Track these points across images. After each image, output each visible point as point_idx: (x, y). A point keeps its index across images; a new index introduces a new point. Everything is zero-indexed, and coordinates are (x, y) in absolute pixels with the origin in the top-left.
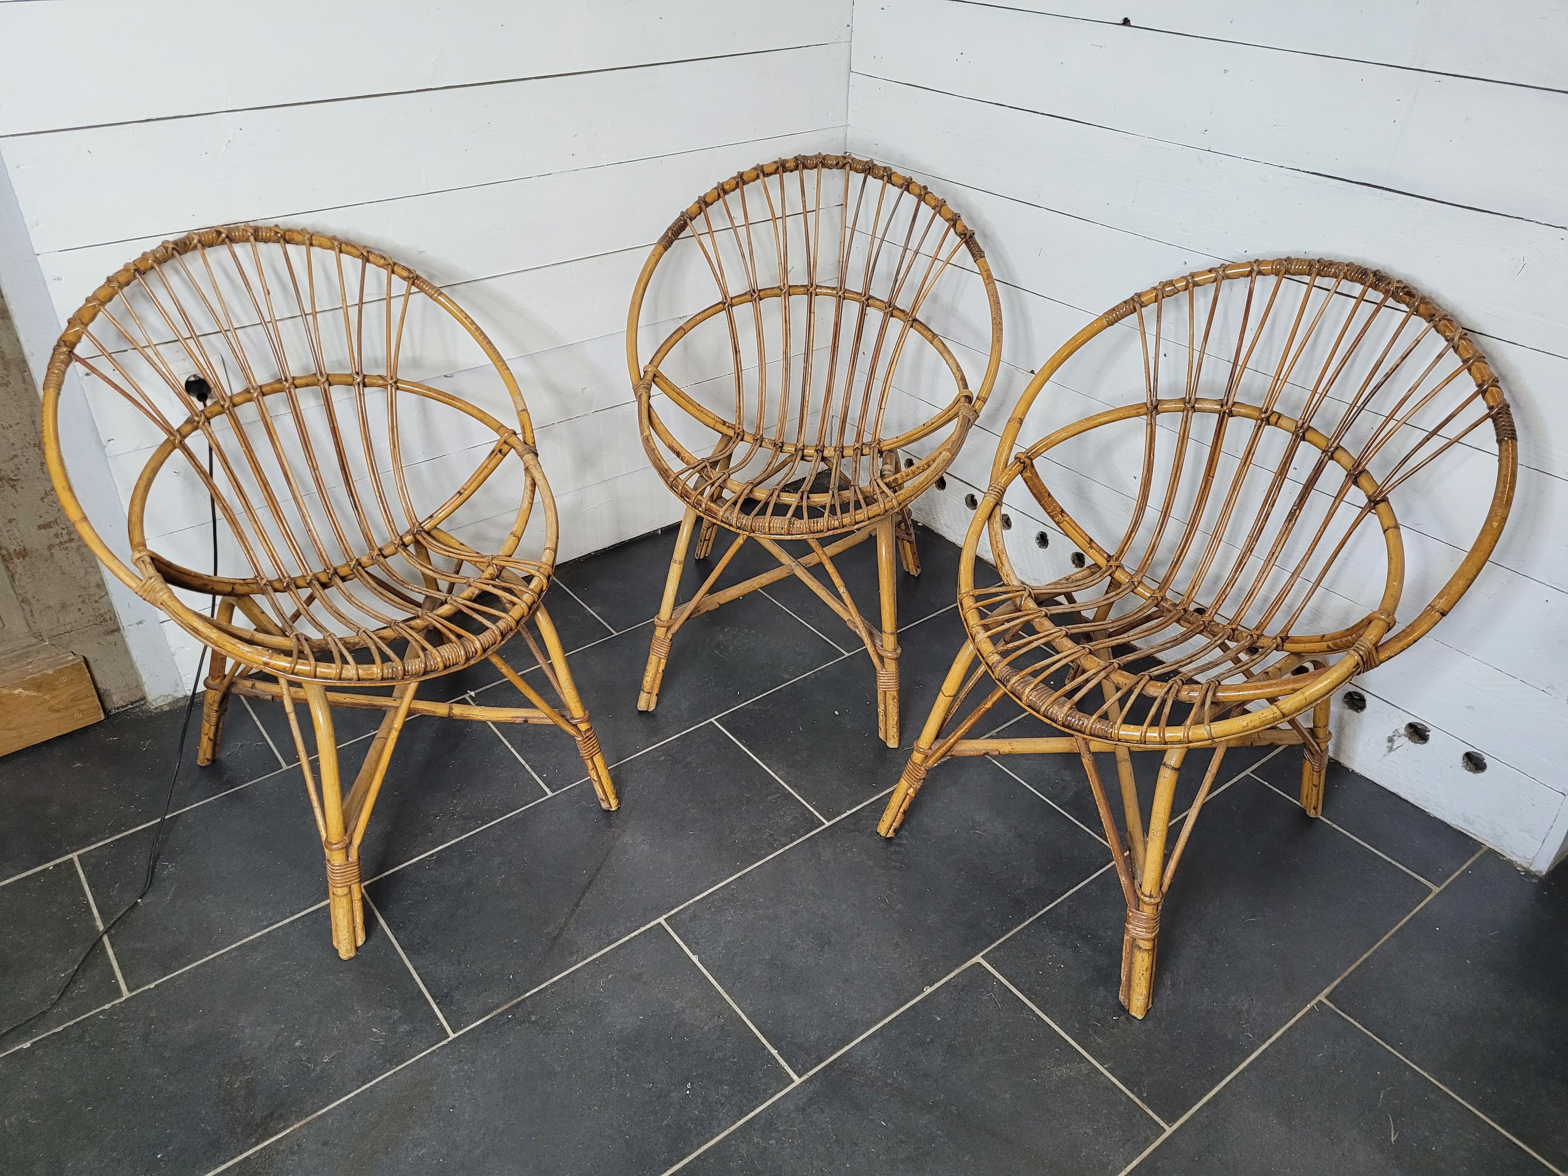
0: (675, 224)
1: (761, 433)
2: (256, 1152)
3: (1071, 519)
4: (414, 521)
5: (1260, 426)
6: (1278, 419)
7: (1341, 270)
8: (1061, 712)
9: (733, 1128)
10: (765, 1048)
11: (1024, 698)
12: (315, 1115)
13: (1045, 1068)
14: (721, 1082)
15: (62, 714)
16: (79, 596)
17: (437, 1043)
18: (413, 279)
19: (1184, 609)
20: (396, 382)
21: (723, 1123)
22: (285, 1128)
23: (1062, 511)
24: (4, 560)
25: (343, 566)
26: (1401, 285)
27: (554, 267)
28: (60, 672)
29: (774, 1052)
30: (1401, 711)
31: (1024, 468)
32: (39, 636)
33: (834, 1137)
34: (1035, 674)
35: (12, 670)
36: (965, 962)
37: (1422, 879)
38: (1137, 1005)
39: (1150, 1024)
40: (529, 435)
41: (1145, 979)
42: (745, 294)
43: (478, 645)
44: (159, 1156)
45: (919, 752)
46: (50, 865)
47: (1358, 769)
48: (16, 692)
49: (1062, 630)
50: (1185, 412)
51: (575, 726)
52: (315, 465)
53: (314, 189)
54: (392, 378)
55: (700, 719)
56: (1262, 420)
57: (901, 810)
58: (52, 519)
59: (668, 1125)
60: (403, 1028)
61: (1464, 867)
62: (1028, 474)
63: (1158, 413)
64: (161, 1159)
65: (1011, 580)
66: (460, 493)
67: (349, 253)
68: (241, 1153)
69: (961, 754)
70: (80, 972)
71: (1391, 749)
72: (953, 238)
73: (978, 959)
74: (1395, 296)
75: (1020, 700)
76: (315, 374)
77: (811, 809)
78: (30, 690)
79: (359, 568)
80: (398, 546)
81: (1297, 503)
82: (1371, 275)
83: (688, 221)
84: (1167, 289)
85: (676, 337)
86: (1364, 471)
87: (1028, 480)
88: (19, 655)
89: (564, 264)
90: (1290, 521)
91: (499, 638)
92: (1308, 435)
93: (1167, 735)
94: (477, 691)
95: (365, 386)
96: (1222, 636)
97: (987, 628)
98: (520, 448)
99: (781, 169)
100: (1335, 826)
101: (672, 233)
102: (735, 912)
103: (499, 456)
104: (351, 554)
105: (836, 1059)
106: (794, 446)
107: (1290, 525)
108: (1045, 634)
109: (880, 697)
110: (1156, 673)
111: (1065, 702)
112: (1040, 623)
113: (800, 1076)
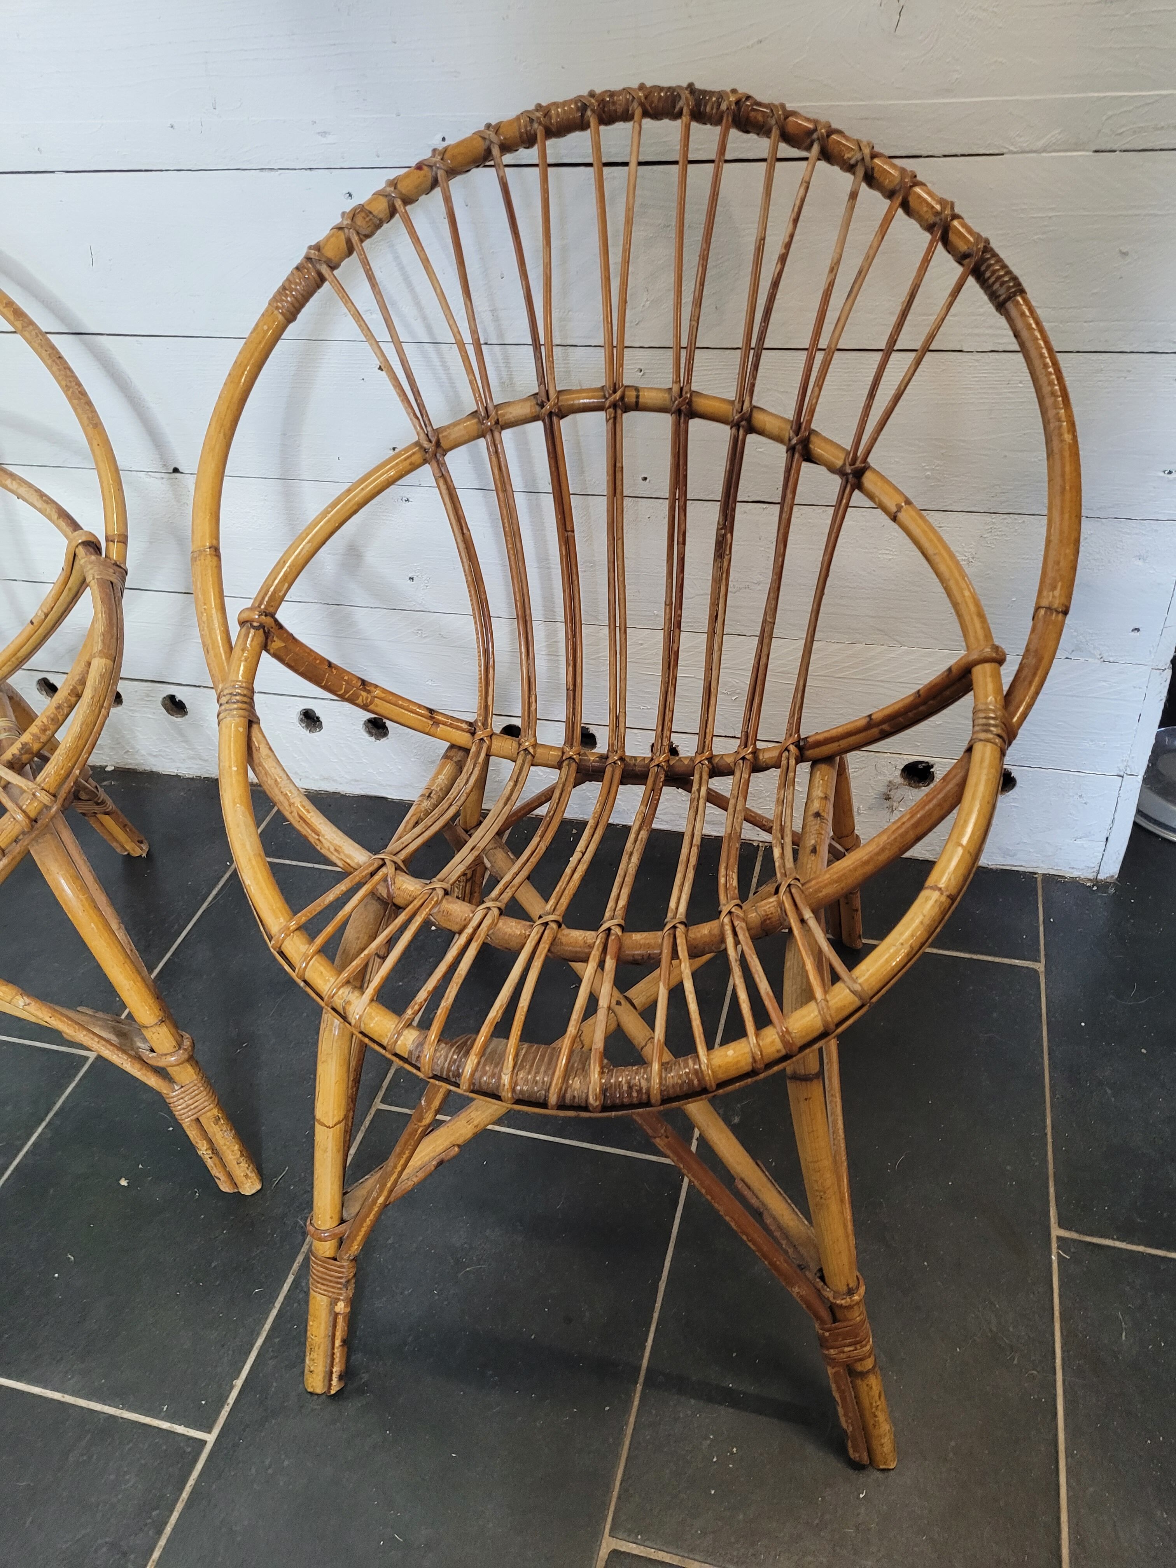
3: (384, 690)
5: (615, 420)
6: (638, 396)
11: (509, 1093)
19: (622, 758)
23: (364, 682)
30: (889, 755)
31: (267, 635)
37: (1018, 962)
45: (323, 1237)
49: (489, 908)
50: (488, 437)
56: (614, 408)
57: (338, 1343)
62: (277, 644)
63: (445, 452)
65: (349, 857)
71: (892, 809)
73: (608, 1542)
77: (165, 1425)
84: (362, 223)
87: (282, 654)
92: (697, 407)
97: (359, 982)
107: (725, 564)
108: (469, 930)
109: (193, 1134)
110: (682, 908)
111: (585, 1063)
112: (449, 913)
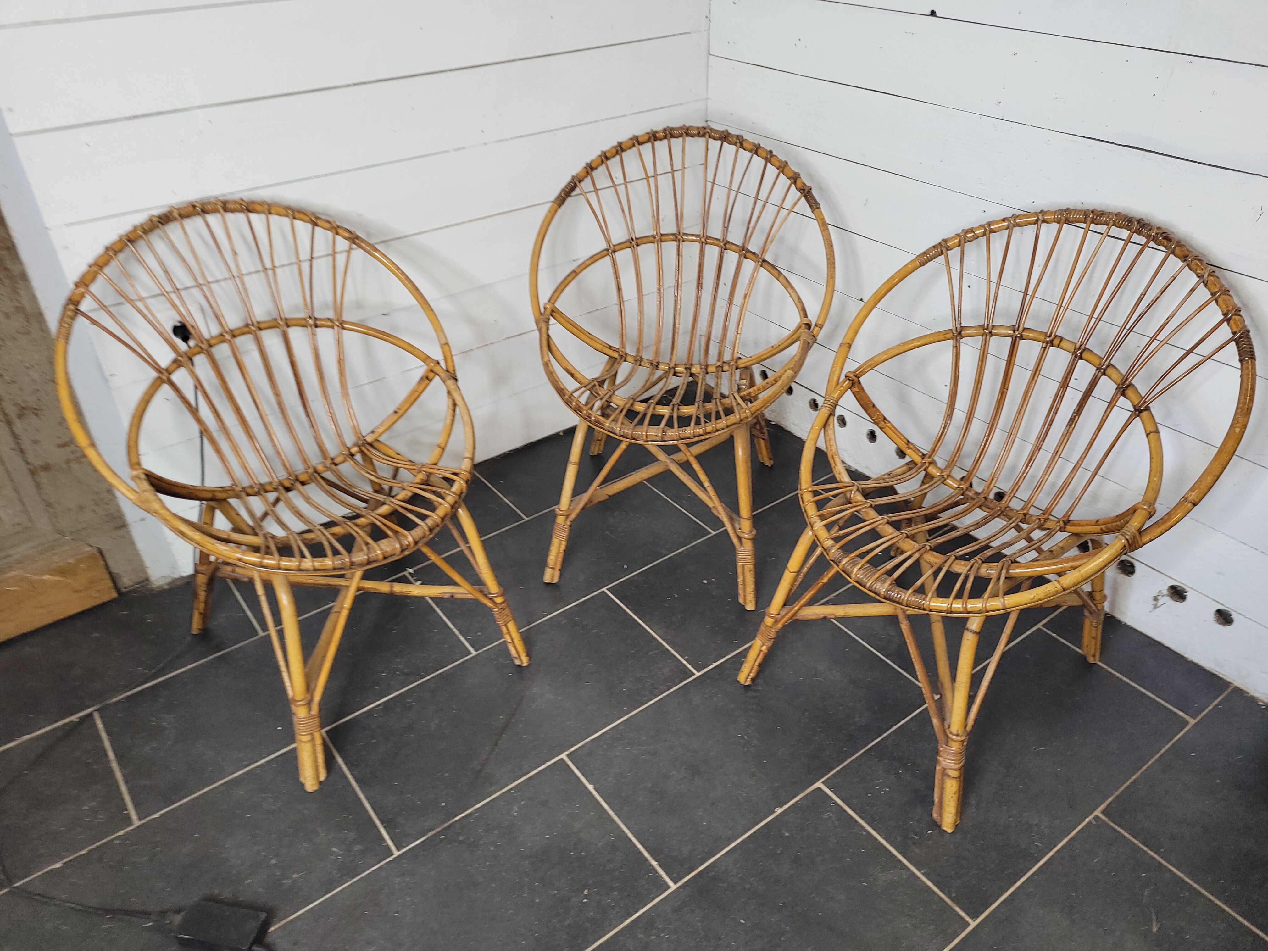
0: (567, 185)
1: (640, 355)
3: (892, 425)
4: (359, 435)
5: (1045, 348)
6: (1061, 341)
7: (1110, 219)
8: (883, 588)
9: (621, 926)
10: (647, 860)
11: (853, 576)
12: (287, 920)
13: (873, 874)
14: (612, 889)
15: (82, 594)
16: (93, 500)
17: (384, 860)
18: (354, 239)
19: (985, 498)
20: (341, 324)
23: (885, 418)
24: (31, 473)
25: (303, 473)
26: (1161, 231)
27: (468, 223)
29: (654, 863)
30: (1163, 575)
31: (853, 384)
32: (62, 533)
33: (703, 933)
34: (862, 556)
35: (41, 560)
36: (808, 787)
37: (1181, 713)
38: (948, 821)
39: (958, 836)
40: (450, 364)
41: (954, 801)
42: (626, 242)
43: (410, 539)
45: (770, 617)
46: (75, 717)
47: (1129, 622)
48: (45, 578)
49: (884, 518)
50: (984, 337)
51: (491, 599)
54: (338, 320)
55: (594, 589)
56: (1047, 343)
57: (757, 663)
59: (569, 925)
60: (357, 848)
61: (1216, 702)
62: (856, 389)
63: (962, 337)
65: (843, 478)
66: (396, 412)
67: (301, 219)
69: (804, 618)
70: (100, 806)
71: (1156, 606)
72: (794, 193)
73: (819, 784)
74: (1155, 240)
75: (850, 577)
76: (276, 319)
77: (684, 662)
78: (55, 576)
79: (316, 475)
80: (347, 456)
81: (1076, 410)
82: (1136, 223)
83: (578, 182)
84: (969, 235)
85: (570, 278)
86: (1130, 385)
87: (856, 393)
88: (46, 548)
90: (1071, 425)
91: (428, 533)
92: (1085, 355)
93: (969, 606)
94: (415, 568)
95: (316, 327)
97: (823, 518)
98: (443, 375)
99: (652, 139)
100: (1110, 669)
101: (565, 193)
102: (623, 748)
103: (427, 381)
104: (309, 463)
105: (705, 868)
106: (667, 365)
107: (1071, 429)
108: (869, 522)
109: (739, 570)
110: (961, 553)
111: (886, 579)
112: (867, 513)
113: (675, 883)
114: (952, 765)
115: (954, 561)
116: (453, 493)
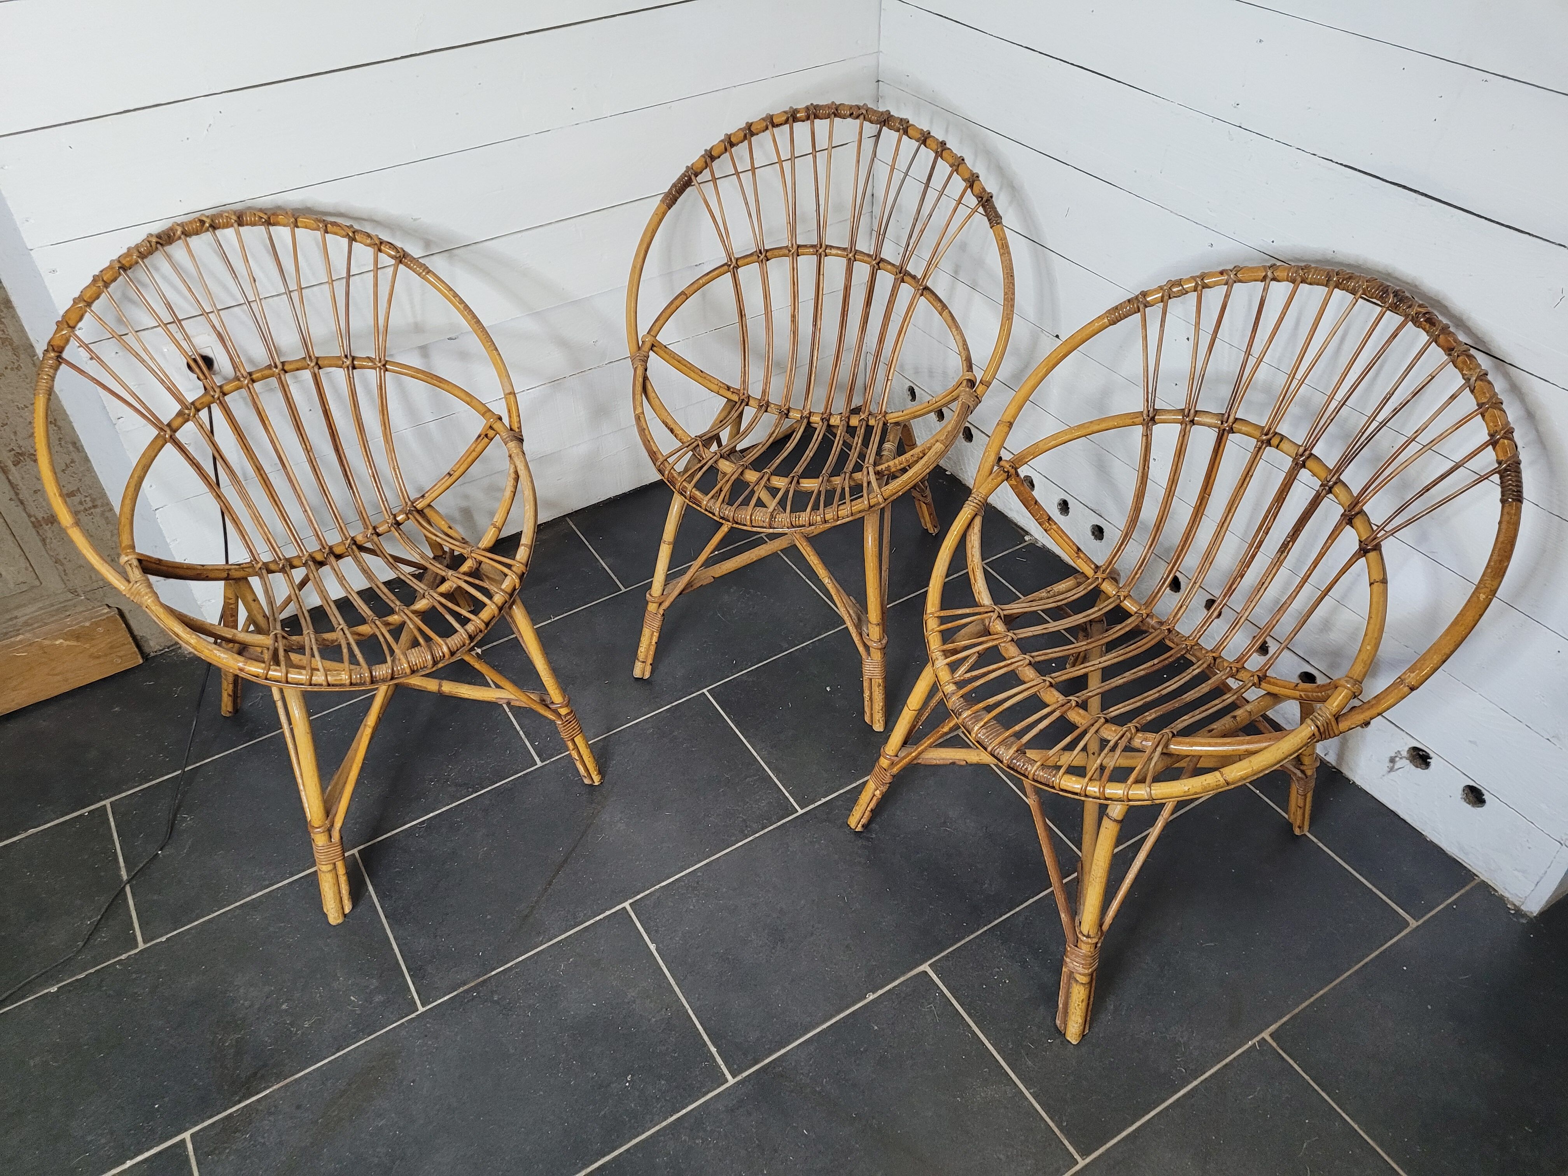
0: (679, 180)
1: (766, 399)
2: (238, 1110)
3: (1059, 527)
4: (407, 500)
5: (1260, 448)
6: (1280, 441)
7: (1359, 286)
8: (1007, 754)
9: (664, 1124)
10: (705, 1044)
12: (292, 1078)
13: (971, 1087)
14: (660, 1077)
15: (102, 660)
16: (108, 556)
17: (407, 1016)
18: (402, 257)
19: (1169, 630)
20: (384, 365)
21: (656, 1118)
22: (265, 1089)
23: (1050, 518)
24: (35, 527)
25: (338, 544)
26: (1423, 310)
27: (557, 224)
28: (97, 624)
29: (713, 1050)
30: (1404, 733)
31: (1009, 477)
32: (74, 592)
33: (757, 1142)
34: (989, 709)
35: (53, 622)
36: (912, 969)
37: (1401, 911)
38: (1073, 1030)
39: (1084, 1049)
40: (515, 419)
41: (1081, 1009)
42: (752, 254)
43: (445, 649)
44: (157, 1106)
45: (886, 758)
46: (85, 811)
47: (1359, 782)
48: (57, 642)
49: (1025, 658)
50: (1184, 425)
51: (555, 712)
52: (309, 448)
53: (301, 166)
54: (380, 362)
55: (692, 690)
56: (1263, 441)
57: (869, 809)
58: (75, 489)
59: (604, 1116)
60: (378, 998)
61: (1449, 901)
62: (1013, 482)
63: (1155, 423)
64: (158, 1110)
65: (983, 599)
66: (450, 474)
67: (336, 234)
68: (225, 1110)
69: (928, 762)
70: (103, 921)
71: (1391, 770)
72: (971, 200)
73: (925, 967)
74: (1415, 320)
76: (304, 358)
77: (787, 794)
78: (69, 640)
79: (354, 547)
80: (392, 525)
81: (1291, 534)
82: (1392, 295)
83: (693, 177)
84: (1174, 290)
85: (677, 302)
86: (1360, 512)
88: (58, 610)
89: (568, 221)
90: (1282, 552)
91: (467, 642)
92: (1309, 464)
93: (1108, 791)
94: (484, 648)
95: (354, 368)
96: (1202, 664)
97: (946, 653)
98: (505, 434)
99: (791, 120)
100: (1320, 845)
101: (676, 191)
102: (697, 901)
103: (486, 440)
104: (346, 533)
105: (771, 1062)
106: (800, 412)
107: (1282, 557)
108: (1009, 662)
109: (866, 683)
111: (1012, 743)
112: (1007, 650)
113: (734, 1077)
114: (1081, 970)
115: (1104, 724)
116: (503, 590)
